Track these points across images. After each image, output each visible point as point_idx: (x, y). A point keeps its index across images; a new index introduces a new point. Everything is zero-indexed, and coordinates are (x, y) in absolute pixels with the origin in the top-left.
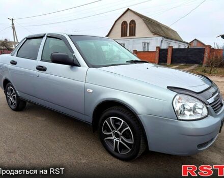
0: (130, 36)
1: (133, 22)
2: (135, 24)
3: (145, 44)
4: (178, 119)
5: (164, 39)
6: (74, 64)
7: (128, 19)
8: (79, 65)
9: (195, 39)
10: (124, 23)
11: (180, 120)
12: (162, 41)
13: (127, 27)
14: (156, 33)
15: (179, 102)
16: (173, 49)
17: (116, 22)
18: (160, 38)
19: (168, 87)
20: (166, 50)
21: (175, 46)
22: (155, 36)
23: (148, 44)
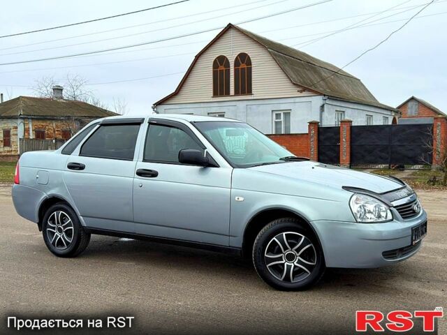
0: (237, 93)
1: (243, 59)
2: (249, 63)
3: (278, 116)
4: (357, 222)
5: (328, 102)
6: (207, 163)
7: (231, 50)
8: (217, 166)
9: (413, 99)
10: (221, 61)
11: (360, 222)
12: (322, 107)
13: (228, 72)
14: (305, 87)
15: (357, 204)
16: (352, 127)
17: (198, 57)
18: (318, 101)
19: (343, 187)
20: (335, 131)
21: (358, 118)
22: (304, 94)
23: (287, 114)
